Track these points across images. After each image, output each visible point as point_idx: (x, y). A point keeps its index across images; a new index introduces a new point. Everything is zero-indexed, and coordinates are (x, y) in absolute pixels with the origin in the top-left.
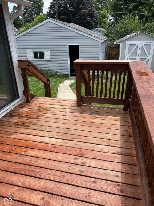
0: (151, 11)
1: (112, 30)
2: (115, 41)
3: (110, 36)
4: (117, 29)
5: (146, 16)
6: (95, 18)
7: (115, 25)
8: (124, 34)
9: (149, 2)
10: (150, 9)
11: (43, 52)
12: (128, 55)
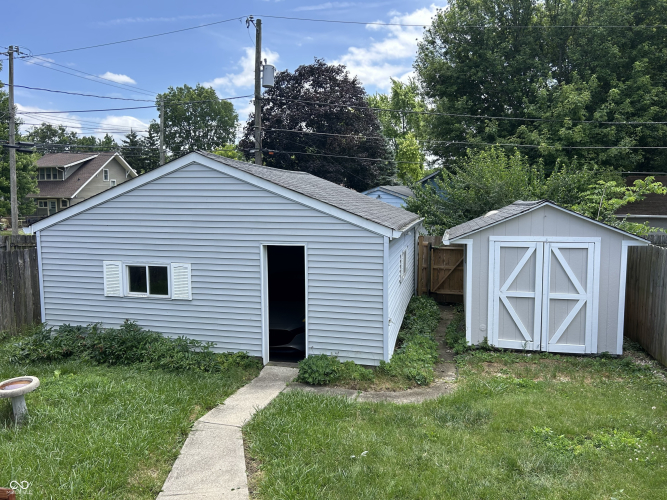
0: (558, 140)
1: (435, 193)
2: (448, 230)
3: (428, 212)
4: (449, 190)
5: (544, 153)
6: (386, 159)
7: (443, 180)
8: (476, 208)
9: (548, 114)
10: (555, 133)
11: (166, 268)
12: (501, 286)
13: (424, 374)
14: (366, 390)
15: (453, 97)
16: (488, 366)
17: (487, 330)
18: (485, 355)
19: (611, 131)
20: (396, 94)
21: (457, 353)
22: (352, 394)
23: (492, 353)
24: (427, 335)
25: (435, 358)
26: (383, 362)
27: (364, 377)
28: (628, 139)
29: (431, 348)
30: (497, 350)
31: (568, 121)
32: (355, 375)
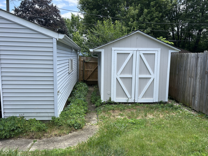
10: (127, 24)
12: (117, 72)
13: (79, 122)
14: (40, 138)
15: (91, 9)
16: (113, 112)
17: (111, 94)
18: (110, 107)
19: (144, 25)
20: (73, 18)
21: (97, 107)
22: (29, 143)
23: (113, 105)
24: (82, 99)
25: (86, 110)
26: (54, 118)
27: (39, 129)
28: (149, 28)
29: (84, 105)
30: (115, 103)
31: (131, 19)
32: (33, 129)
